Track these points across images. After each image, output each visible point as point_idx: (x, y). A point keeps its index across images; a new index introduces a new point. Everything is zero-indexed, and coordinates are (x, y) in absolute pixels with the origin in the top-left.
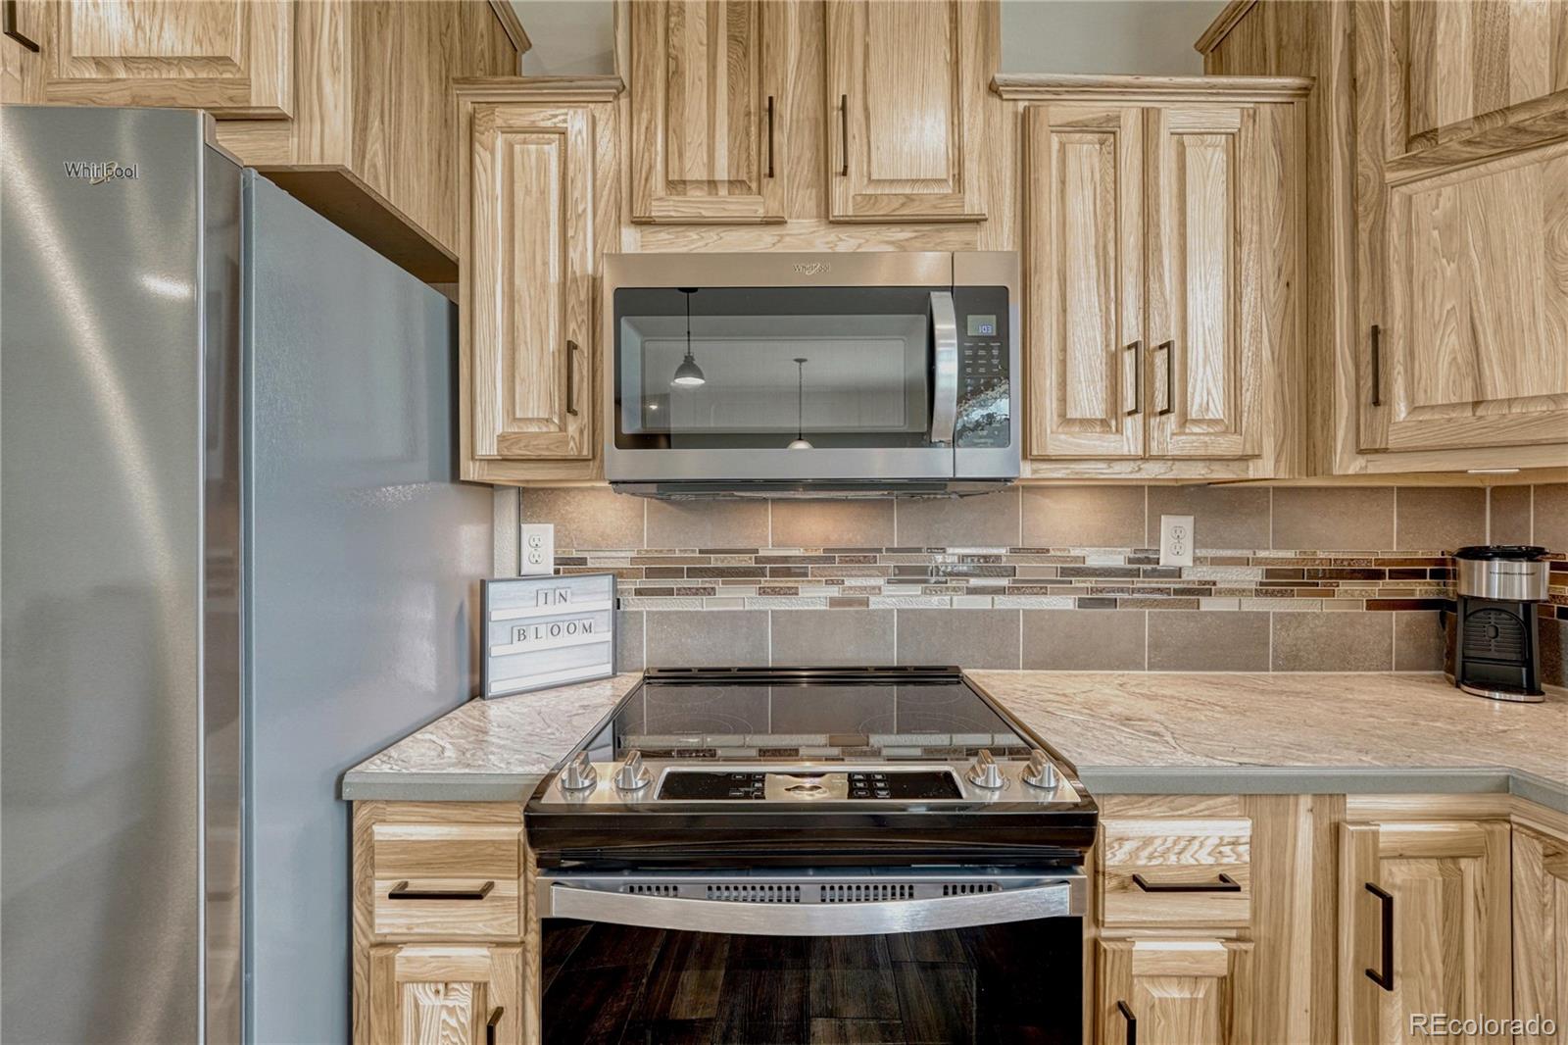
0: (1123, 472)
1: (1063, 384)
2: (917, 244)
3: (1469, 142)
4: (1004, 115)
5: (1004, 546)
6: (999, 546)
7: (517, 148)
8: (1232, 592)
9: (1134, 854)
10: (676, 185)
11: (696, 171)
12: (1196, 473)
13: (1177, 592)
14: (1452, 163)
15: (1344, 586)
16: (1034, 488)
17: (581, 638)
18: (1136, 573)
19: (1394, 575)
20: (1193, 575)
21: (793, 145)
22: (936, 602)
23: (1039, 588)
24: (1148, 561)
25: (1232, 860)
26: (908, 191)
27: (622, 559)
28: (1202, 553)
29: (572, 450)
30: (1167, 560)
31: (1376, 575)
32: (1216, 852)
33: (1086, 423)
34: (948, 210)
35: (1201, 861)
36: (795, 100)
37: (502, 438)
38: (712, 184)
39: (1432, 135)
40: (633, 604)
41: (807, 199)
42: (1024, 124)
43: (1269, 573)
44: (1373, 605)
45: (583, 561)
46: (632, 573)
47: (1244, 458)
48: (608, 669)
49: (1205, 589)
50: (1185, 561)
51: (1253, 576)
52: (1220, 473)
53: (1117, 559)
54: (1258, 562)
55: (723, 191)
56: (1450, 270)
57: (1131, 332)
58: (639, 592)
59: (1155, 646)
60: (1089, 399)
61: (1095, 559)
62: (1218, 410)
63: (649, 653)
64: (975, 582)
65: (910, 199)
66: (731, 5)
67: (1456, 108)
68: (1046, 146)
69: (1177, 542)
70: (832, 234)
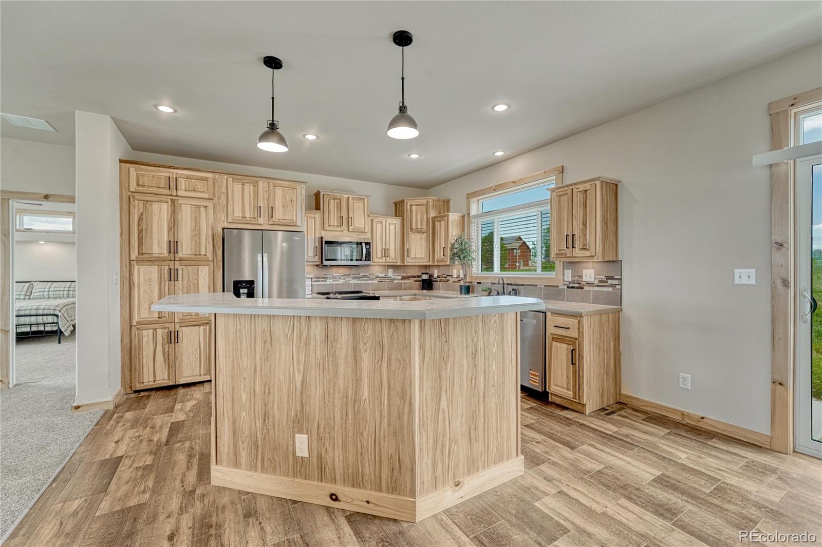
0: (383, 264)
1: (376, 253)
2: (359, 235)
3: (415, 231)
4: (370, 218)
5: (368, 273)
8: (397, 280)
11: (332, 224)
12: (391, 264)
13: (391, 280)
14: (414, 233)
15: (412, 278)
16: (373, 265)
18: (386, 277)
19: (418, 277)
20: (393, 277)
21: (345, 221)
22: (359, 282)
23: (373, 280)
24: (387, 275)
27: (312, 276)
28: (394, 274)
29: (316, 260)
30: (389, 275)
31: (415, 277)
33: (379, 258)
34: (363, 231)
36: (344, 214)
38: (334, 226)
39: (412, 229)
41: (346, 228)
42: (372, 220)
43: (402, 277)
44: (415, 281)
46: (314, 278)
47: (396, 262)
48: (311, 293)
49: (394, 279)
50: (392, 275)
51: (400, 277)
52: (394, 264)
53: (383, 275)
54: (401, 275)
55: (336, 227)
56: (414, 244)
57: (384, 248)
58: (315, 281)
59: (388, 287)
60: (379, 255)
61: (380, 275)
62: (393, 257)
63: (316, 290)
64: (364, 279)
65: (359, 229)
66: (337, 203)
67: (414, 227)
68: (374, 224)
69: (391, 273)
70: (349, 233)
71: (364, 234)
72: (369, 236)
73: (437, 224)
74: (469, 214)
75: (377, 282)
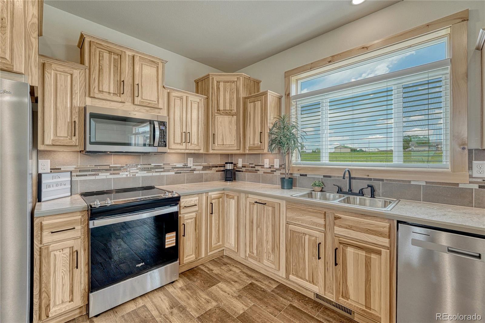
0: (183, 151)
1: (174, 137)
2: (150, 111)
3: (223, 113)
4: (166, 92)
5: (162, 163)
6: (161, 163)
7: (58, 75)
8: (198, 170)
9: (185, 204)
10: (101, 92)
11: (106, 89)
12: (193, 152)
13: (190, 170)
14: (221, 114)
15: (213, 168)
16: (169, 153)
17: (63, 187)
18: (184, 168)
19: (219, 167)
20: (193, 168)
21: (128, 89)
22: (150, 174)
23: (169, 171)
24: (186, 166)
25: (196, 202)
26: (149, 102)
27: (72, 168)
28: (194, 164)
29: (73, 144)
30: (189, 165)
31: (217, 167)
32: (194, 202)
33: (177, 143)
34: (156, 106)
35: (193, 203)
36: (127, 78)
37: (53, 140)
38: (109, 93)
39: (219, 110)
40: (74, 179)
41: (130, 99)
42: (169, 94)
43: (203, 167)
44: (217, 171)
45: (60, 169)
46: (75, 171)
47: (199, 150)
48: (70, 194)
49: (194, 170)
50: (192, 165)
51: (201, 167)
52: (196, 152)
53: (181, 165)
54: (202, 165)
55: (112, 95)
56: (221, 128)
57: (184, 131)
58: (77, 176)
59: (187, 180)
60: (178, 140)
61: (178, 165)
62: (196, 143)
63: (81, 189)
64: (157, 170)
65: (149, 103)
66: (114, 59)
67: (221, 108)
68: (172, 99)
69: (190, 162)
70: (134, 106)
71: (156, 110)
72: (164, 113)
73: (250, 106)
74: (289, 95)
75: (173, 173)
